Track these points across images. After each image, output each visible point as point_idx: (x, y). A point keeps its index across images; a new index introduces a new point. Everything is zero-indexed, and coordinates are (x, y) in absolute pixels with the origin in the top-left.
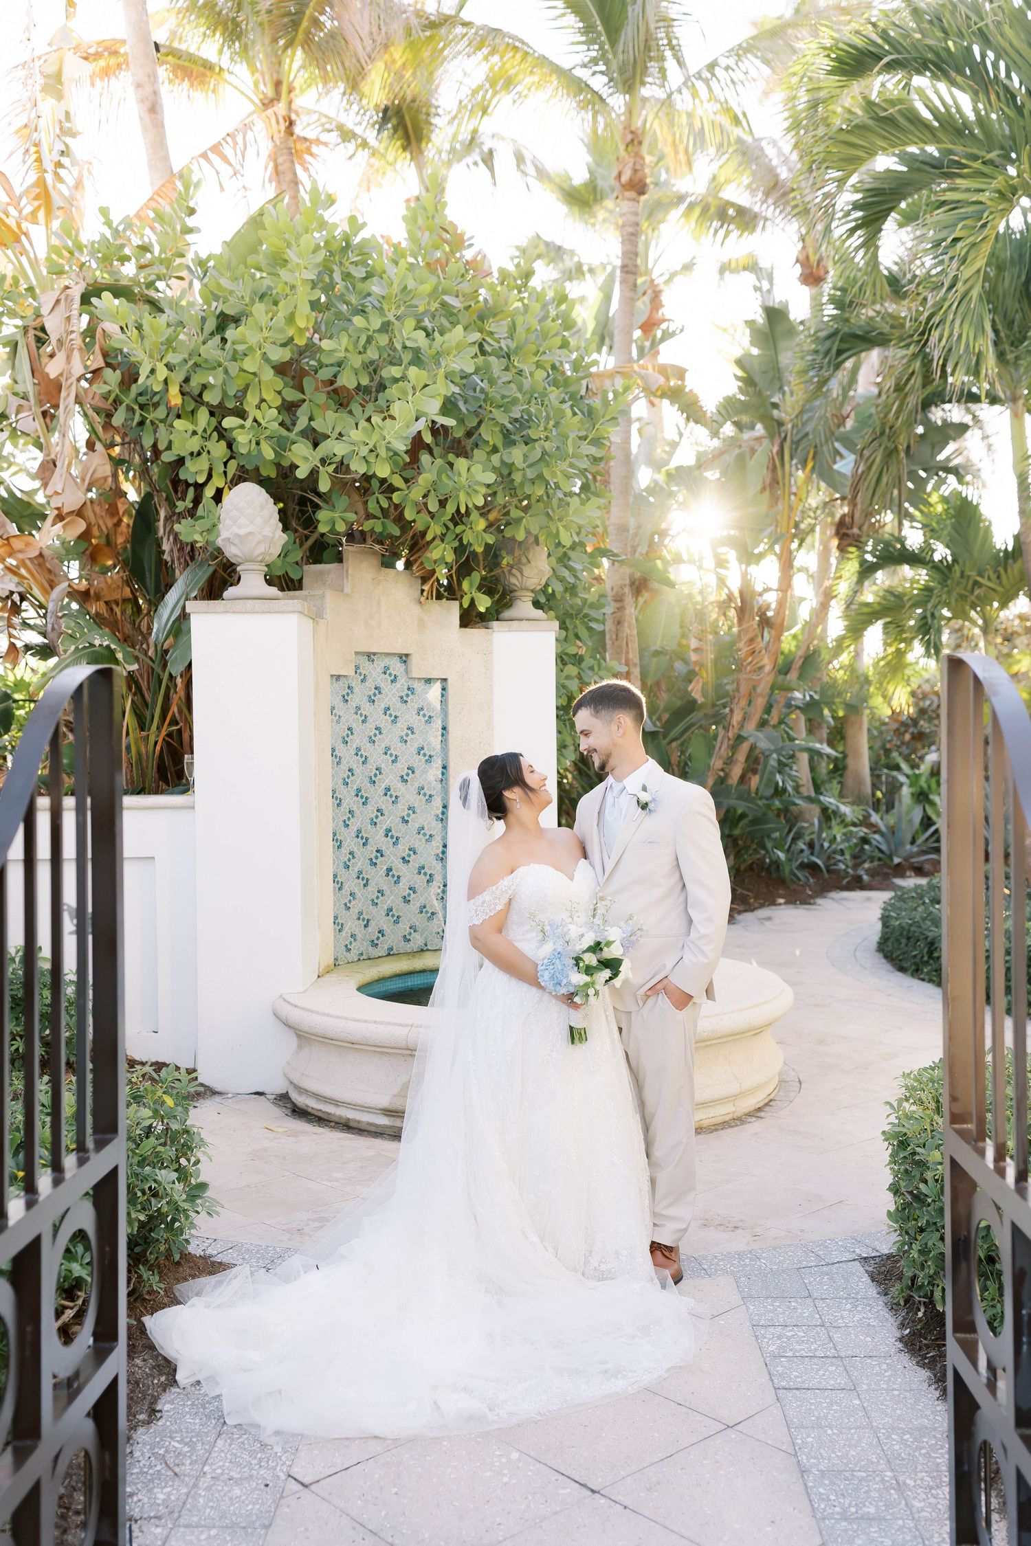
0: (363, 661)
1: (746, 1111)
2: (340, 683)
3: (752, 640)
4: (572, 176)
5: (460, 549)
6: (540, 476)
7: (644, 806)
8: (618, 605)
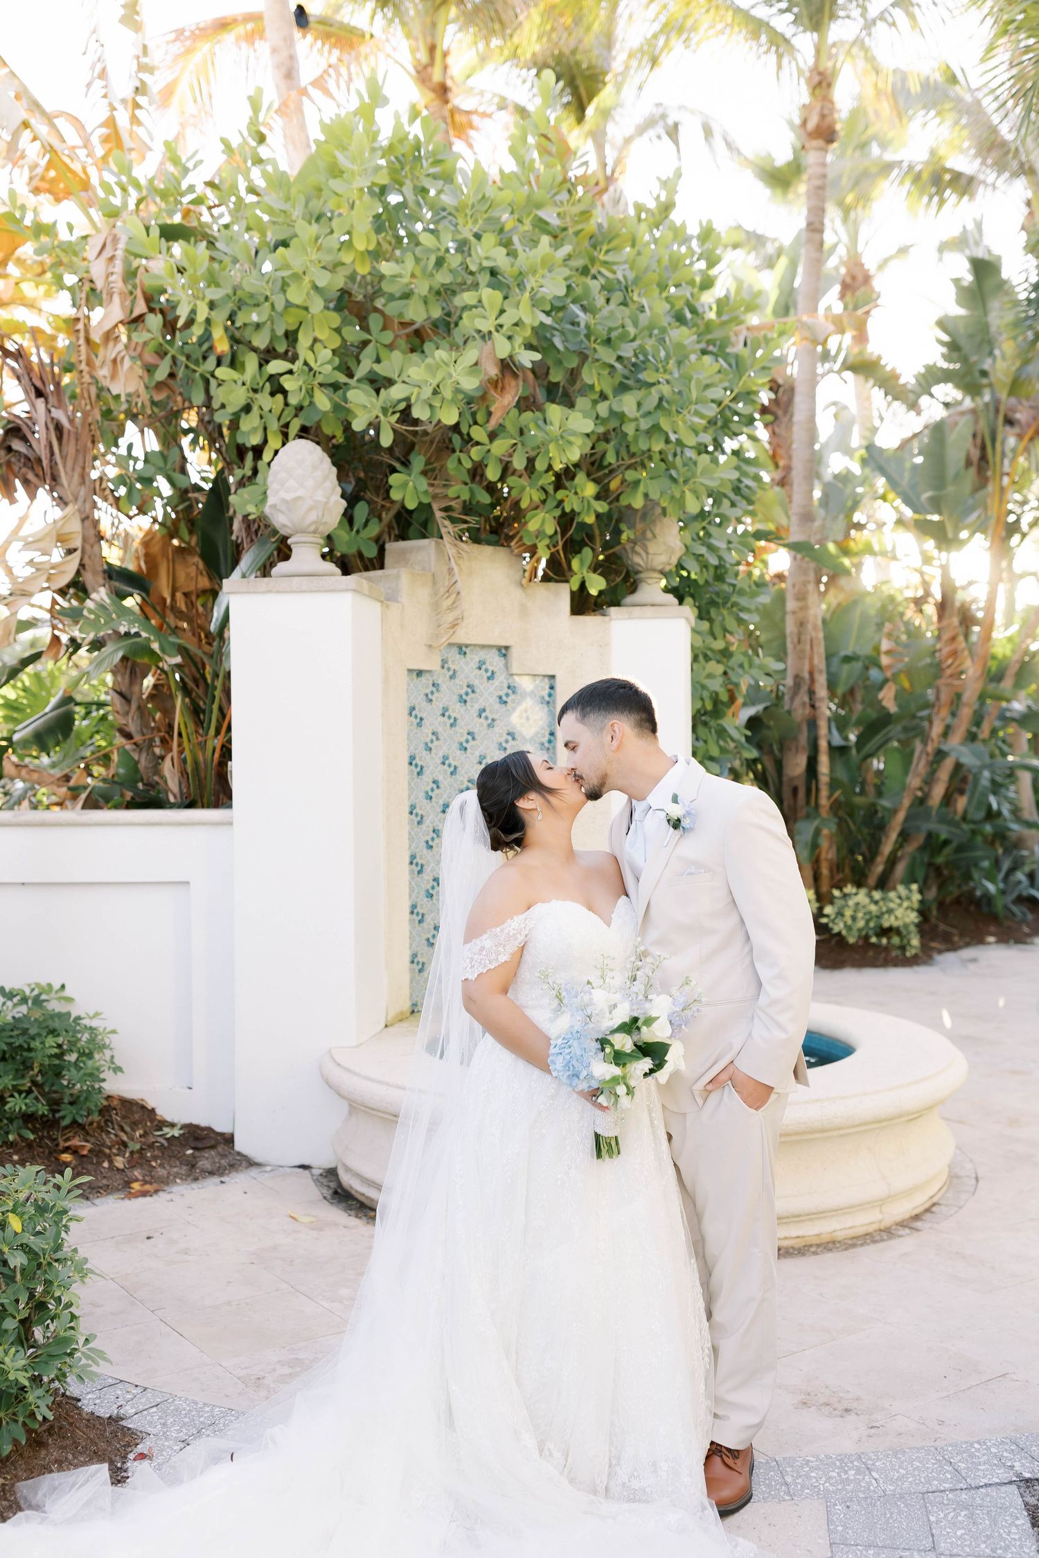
0: (453, 655)
1: (899, 1218)
2: (423, 679)
3: (953, 639)
4: (774, 155)
5: (566, 520)
6: (656, 428)
7: (676, 824)
8: (800, 604)
